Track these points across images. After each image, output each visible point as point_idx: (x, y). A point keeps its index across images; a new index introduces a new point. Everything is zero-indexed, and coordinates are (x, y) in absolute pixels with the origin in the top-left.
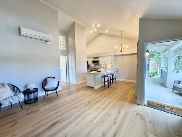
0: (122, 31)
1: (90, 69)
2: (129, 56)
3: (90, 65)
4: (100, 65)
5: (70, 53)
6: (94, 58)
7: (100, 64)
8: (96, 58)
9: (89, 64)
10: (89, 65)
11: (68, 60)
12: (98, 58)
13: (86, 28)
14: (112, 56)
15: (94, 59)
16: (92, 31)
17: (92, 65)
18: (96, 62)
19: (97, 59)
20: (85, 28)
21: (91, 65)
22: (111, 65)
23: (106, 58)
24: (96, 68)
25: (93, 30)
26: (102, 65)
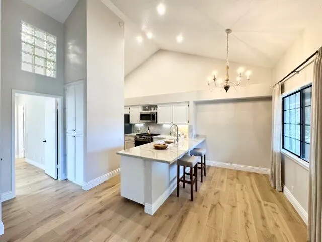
0: (228, 31)
1: (135, 134)
2: (231, 105)
3: (134, 124)
4: (159, 125)
5: (71, 89)
6: (145, 108)
7: (159, 122)
8: (150, 107)
9: (131, 122)
10: (131, 124)
11: (65, 109)
12: (156, 106)
13: (123, 23)
14: (191, 104)
15: (145, 110)
16: (140, 39)
17: (140, 125)
18: (150, 118)
19: (153, 111)
20: (121, 23)
21: (137, 125)
22: (187, 126)
23: (174, 107)
24: (150, 133)
25: (144, 35)
26: (164, 126)
